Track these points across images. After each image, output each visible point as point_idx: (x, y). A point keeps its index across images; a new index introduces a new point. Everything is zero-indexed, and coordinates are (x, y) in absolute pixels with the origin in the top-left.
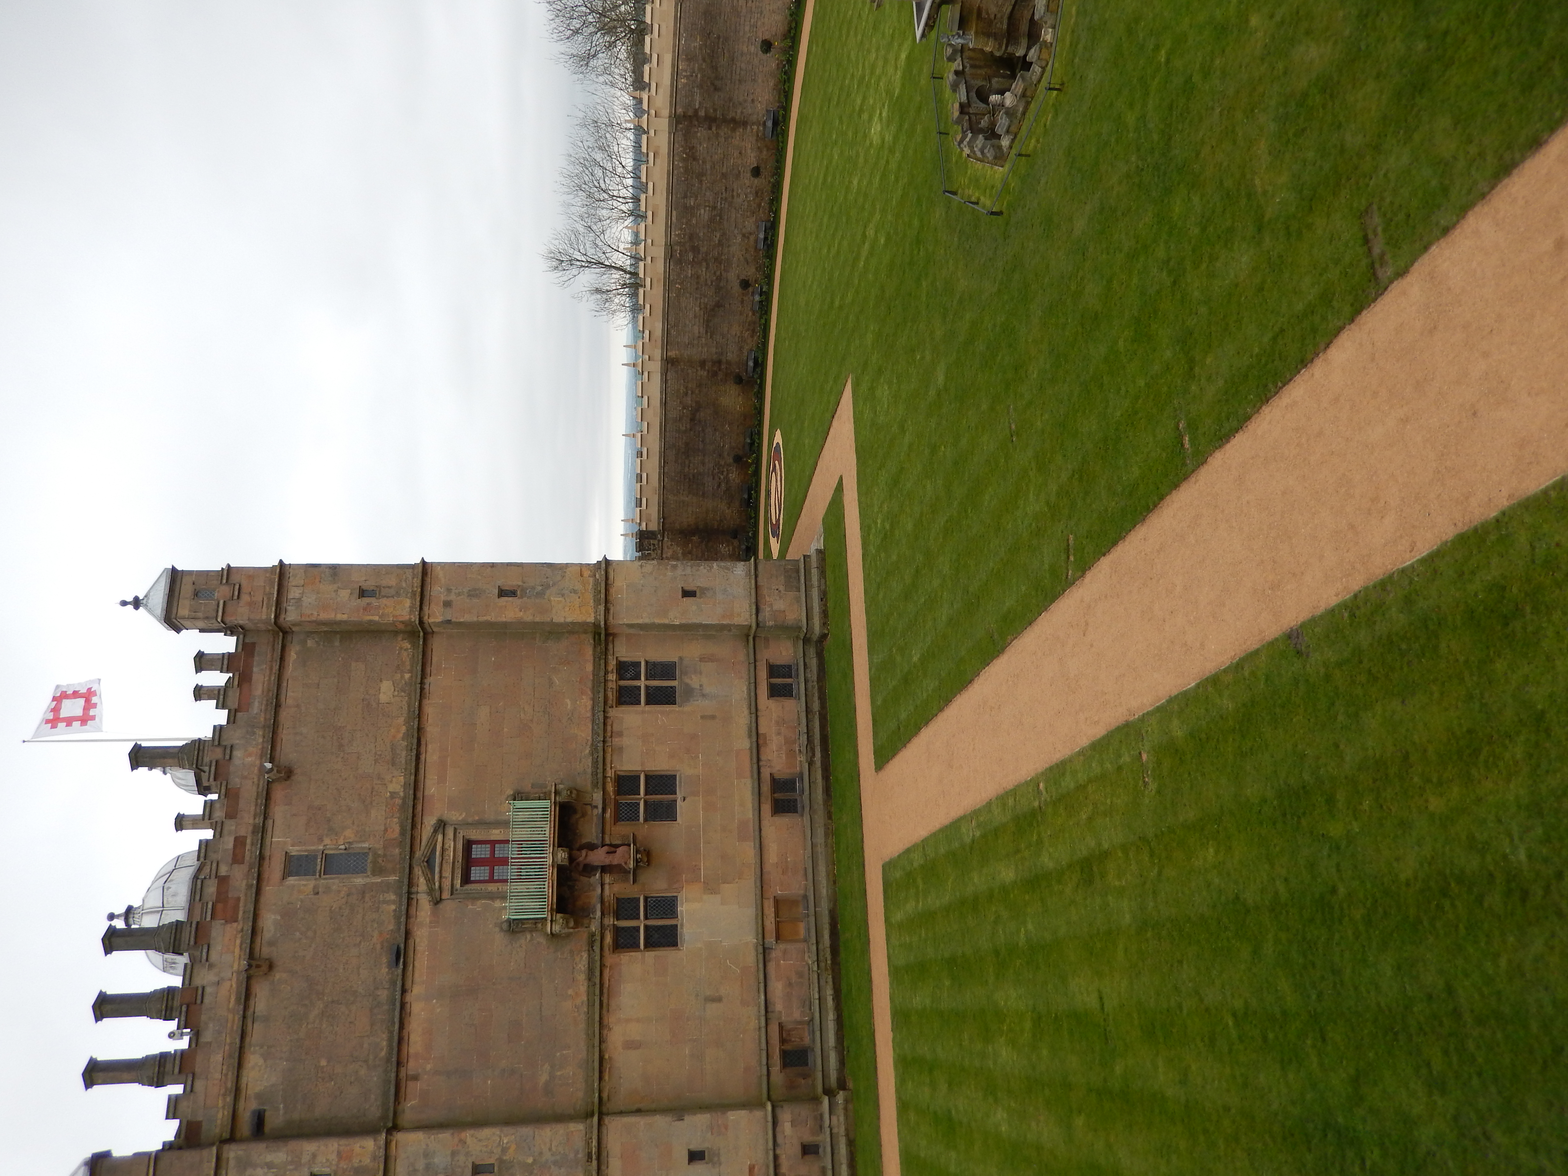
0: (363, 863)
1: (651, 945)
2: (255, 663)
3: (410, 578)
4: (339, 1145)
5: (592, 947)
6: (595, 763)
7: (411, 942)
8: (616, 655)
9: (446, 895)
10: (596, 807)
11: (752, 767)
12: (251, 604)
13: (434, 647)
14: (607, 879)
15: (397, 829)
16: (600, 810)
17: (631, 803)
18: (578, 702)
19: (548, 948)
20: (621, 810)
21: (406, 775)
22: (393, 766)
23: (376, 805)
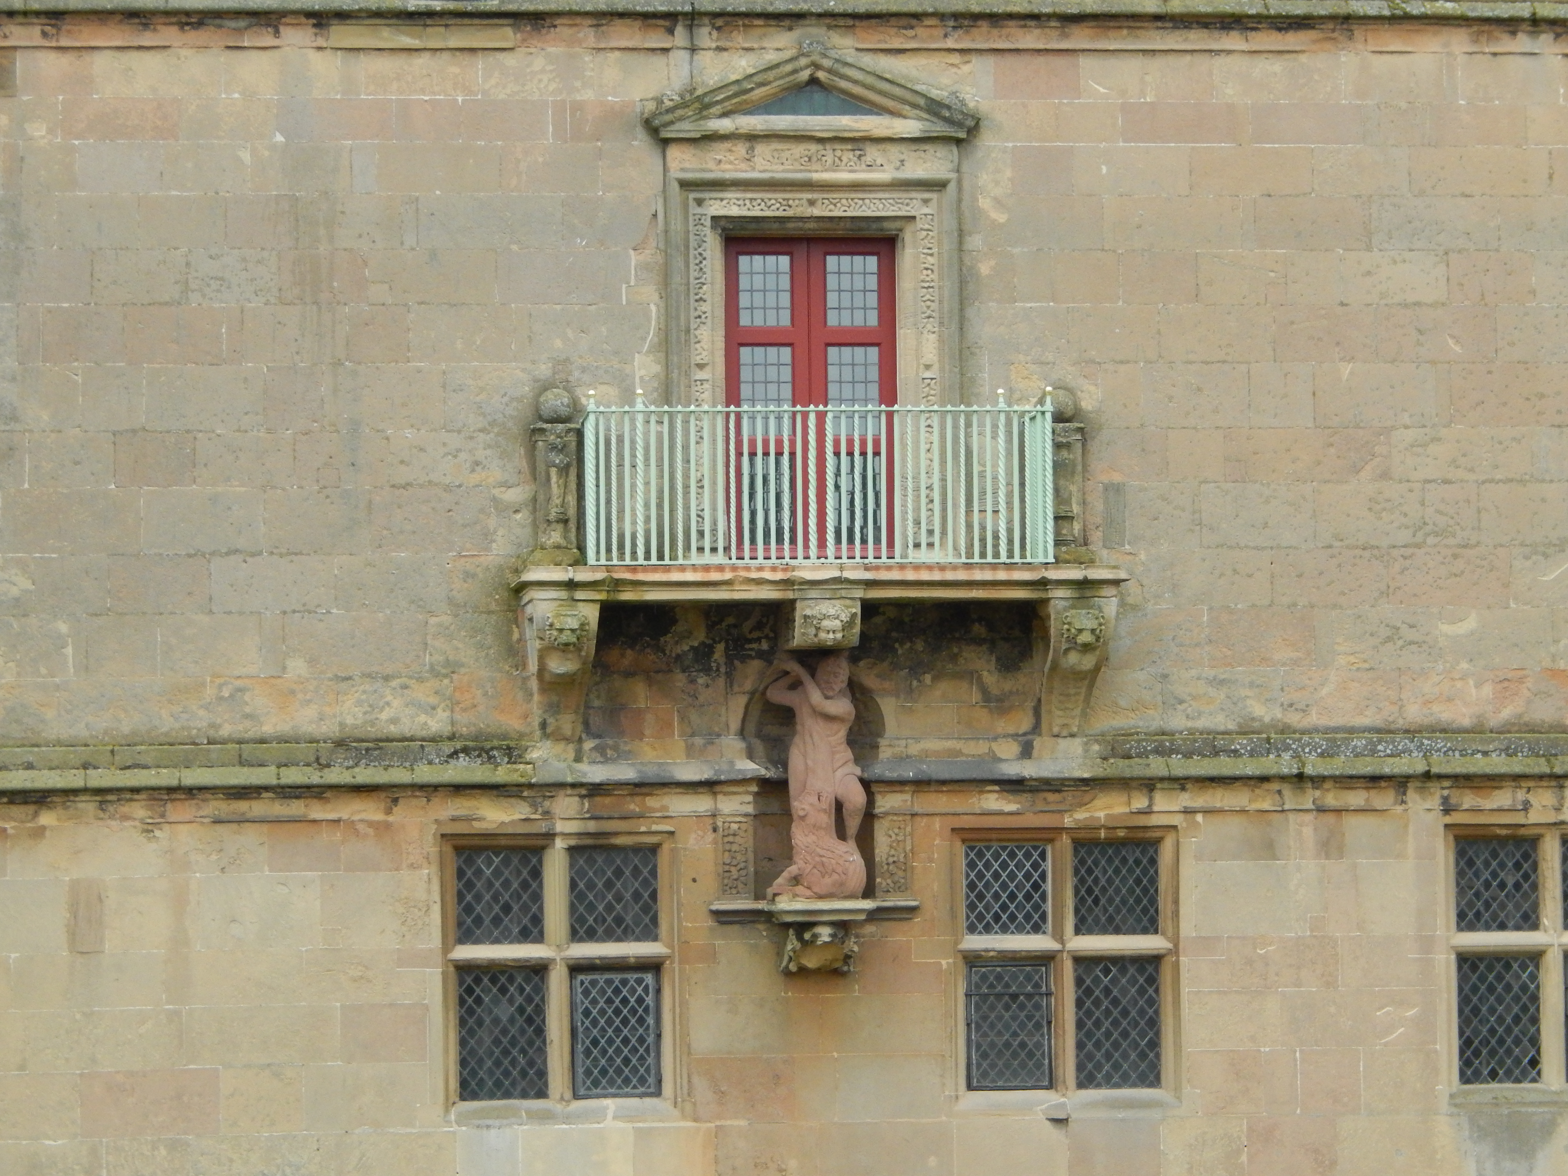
1: (470, 991)
5: (466, 750)
6: (1210, 744)
7: (505, 35)
9: (683, 162)
10: (1027, 752)
14: (737, 805)
16: (1014, 769)
17: (1043, 897)
18: (1464, 665)
19: (468, 575)
20: (1012, 855)
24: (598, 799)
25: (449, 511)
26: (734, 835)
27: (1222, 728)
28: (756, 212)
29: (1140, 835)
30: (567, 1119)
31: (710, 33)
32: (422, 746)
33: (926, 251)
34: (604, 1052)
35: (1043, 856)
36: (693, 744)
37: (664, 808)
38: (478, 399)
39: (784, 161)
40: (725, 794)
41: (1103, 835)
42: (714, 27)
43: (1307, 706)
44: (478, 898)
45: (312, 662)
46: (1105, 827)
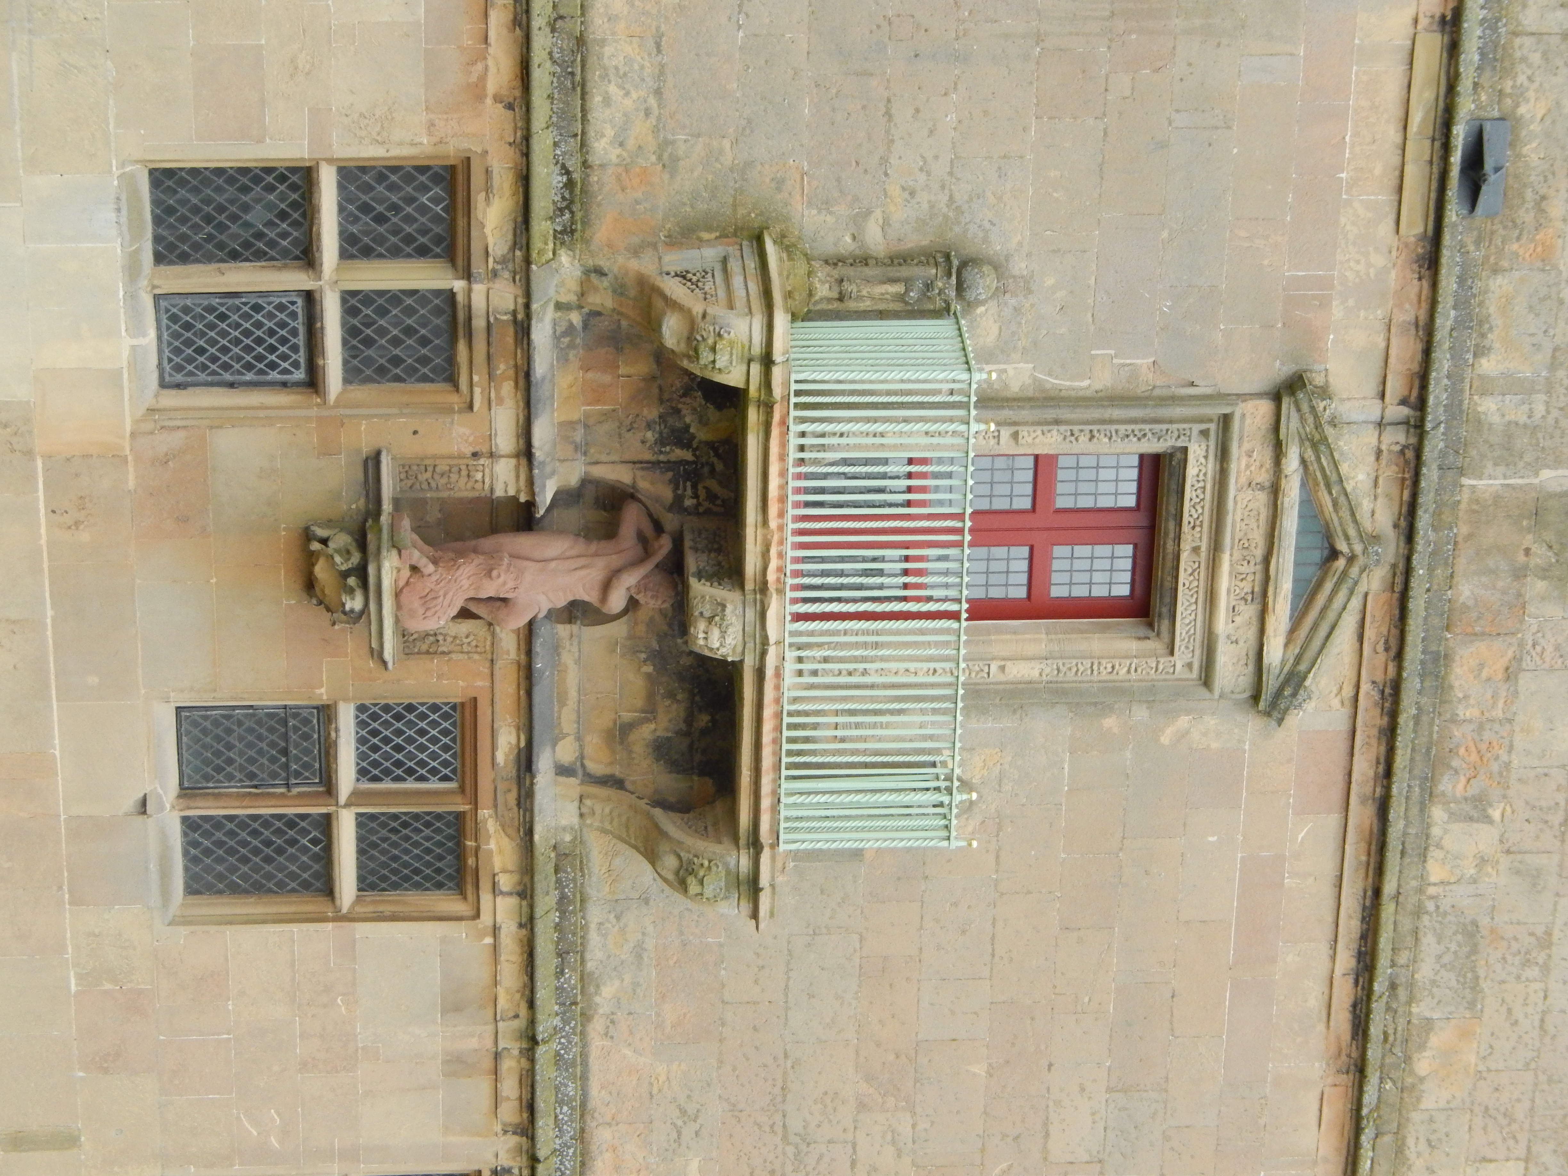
7: (1415, 223)
9: (1253, 417)
14: (503, 479)
16: (544, 764)
17: (398, 779)
19: (779, 183)
21: (1420, 890)
22: (1474, 923)
23: (1553, 772)
24: (511, 330)
25: (857, 163)
26: (469, 476)
27: (588, 956)
28: (1188, 493)
29: (469, 879)
30: (131, 297)
31: (1398, 443)
32: (576, 135)
33: (1133, 666)
34: (211, 326)
35: (445, 778)
36: (574, 430)
37: (500, 401)
38: (989, 194)
39: (1246, 522)
40: (517, 468)
41: (469, 843)
42: (1405, 447)
43: (612, 1037)
44: (392, 187)
45: (680, 8)
46: (477, 849)
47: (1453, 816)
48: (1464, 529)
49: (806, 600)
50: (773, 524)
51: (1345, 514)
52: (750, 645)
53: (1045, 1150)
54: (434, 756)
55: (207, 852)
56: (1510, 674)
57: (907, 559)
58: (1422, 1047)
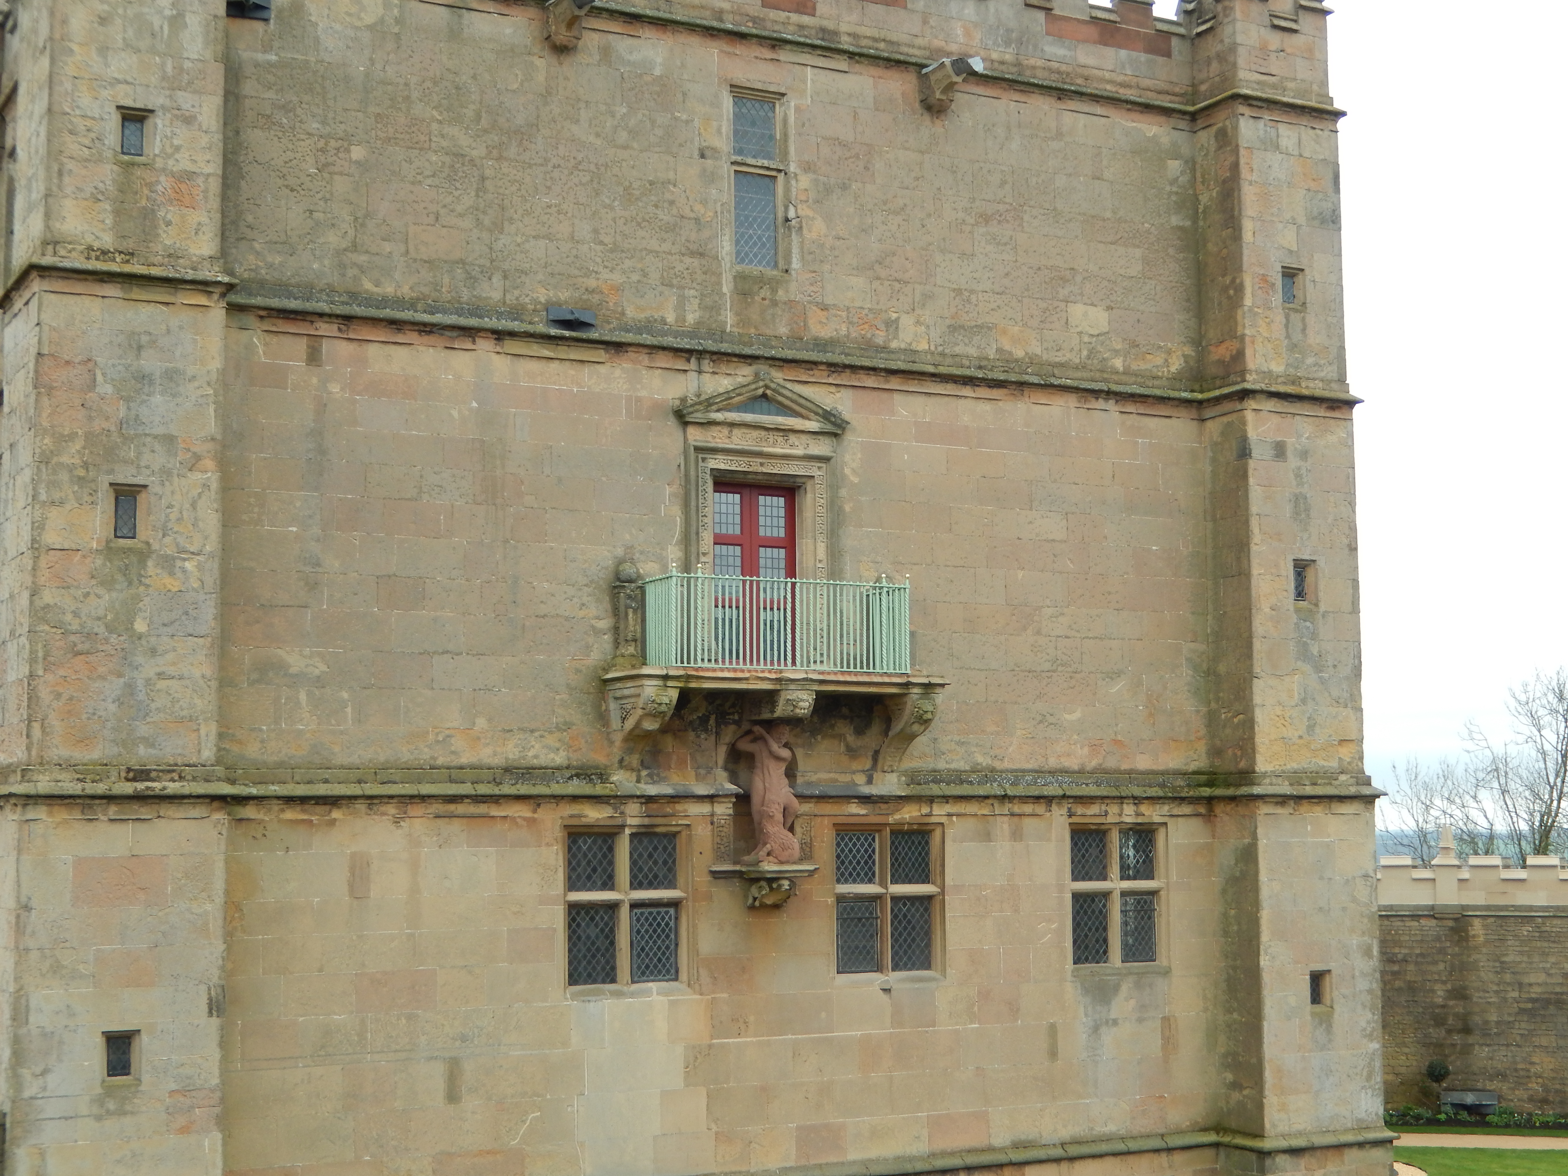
0: (755, 255)
1: (573, 920)
2: (1134, 54)
3: (1322, 374)
4: (209, 175)
5: (578, 775)
6: (959, 778)
7: (600, 354)
8: (1171, 823)
9: (695, 436)
10: (870, 781)
11: (952, 1154)
12: (1264, 51)
13: (1173, 422)
14: (724, 809)
15: (825, 332)
16: (866, 790)
17: (874, 863)
18: (1075, 737)
19: (578, 671)
20: (858, 839)
21: (932, 353)
22: (949, 327)
23: (874, 287)
24: (650, 805)
25: (568, 632)
26: (722, 827)
27: (962, 769)
28: (733, 468)
29: (924, 828)
30: (632, 995)
31: (709, 364)
32: (553, 772)
33: (819, 496)
34: (647, 955)
35: (873, 840)
36: (700, 774)
37: (686, 811)
38: (584, 567)
39: (748, 439)
40: (719, 803)
41: (906, 828)
42: (711, 360)
43: (1003, 757)
44: (579, 864)
45: (490, 720)
46: (908, 823)
47: (896, 337)
48: (752, 331)
49: (785, 659)
50: (747, 675)
51: (744, 390)
52: (808, 687)
53: (1061, 541)
54: (862, 845)
55: (910, 958)
56: (825, 308)
57: (765, 608)
58: (1010, 353)
